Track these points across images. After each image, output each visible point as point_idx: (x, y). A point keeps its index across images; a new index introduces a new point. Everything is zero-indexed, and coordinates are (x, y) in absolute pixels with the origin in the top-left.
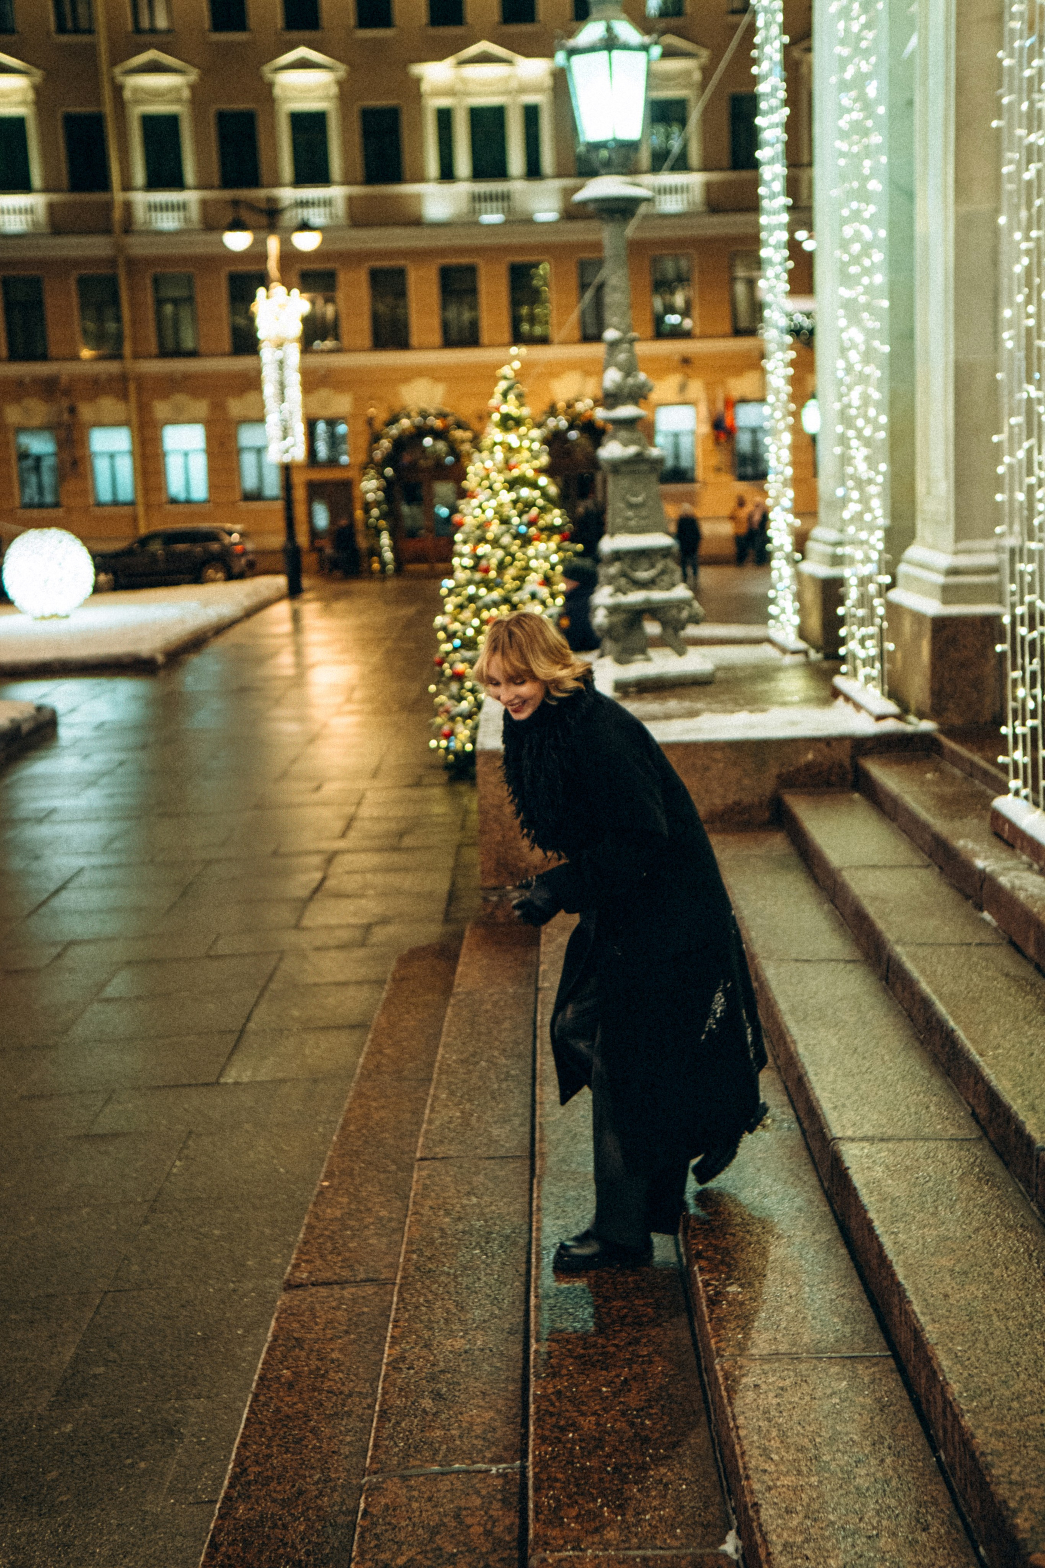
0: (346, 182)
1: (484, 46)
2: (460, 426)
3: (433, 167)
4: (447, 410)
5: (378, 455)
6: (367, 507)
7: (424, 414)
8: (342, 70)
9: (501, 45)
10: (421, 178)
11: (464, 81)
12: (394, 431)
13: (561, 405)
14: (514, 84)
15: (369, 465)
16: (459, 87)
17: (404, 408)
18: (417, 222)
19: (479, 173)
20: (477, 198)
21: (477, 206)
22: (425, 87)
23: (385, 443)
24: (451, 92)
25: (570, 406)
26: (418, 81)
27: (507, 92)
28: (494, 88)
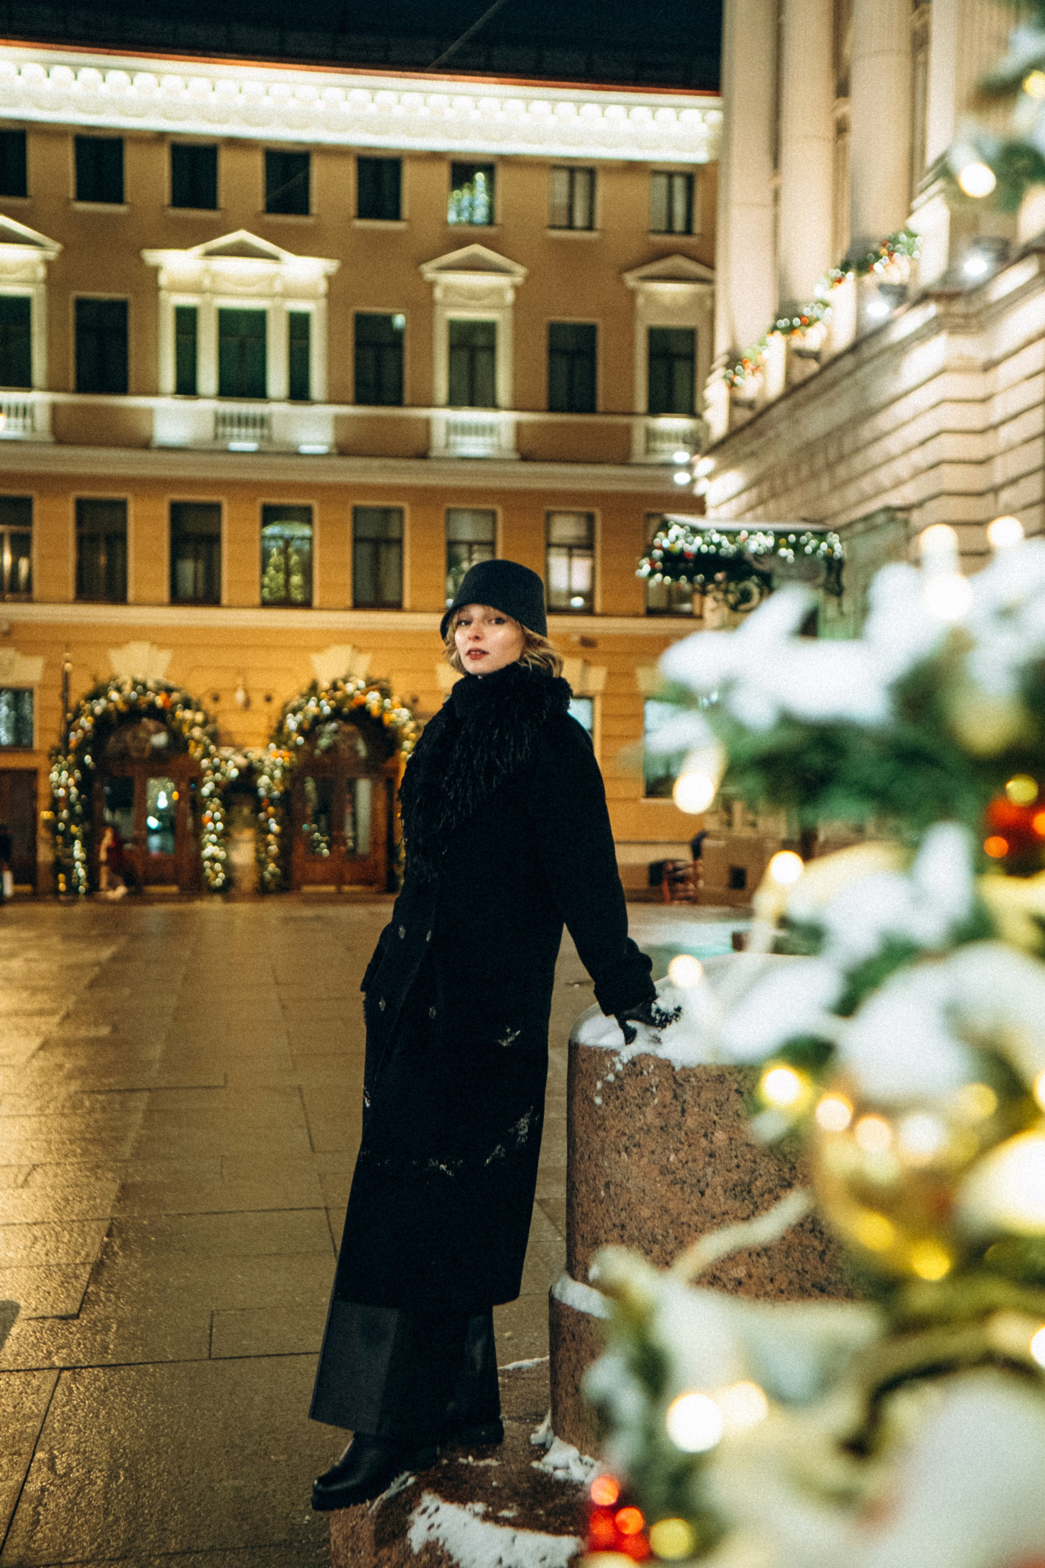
0: (51, 388)
1: (242, 235)
2: (187, 704)
3: (168, 378)
4: (172, 683)
5: (74, 737)
6: (55, 804)
7: (140, 686)
8: (53, 249)
9: (267, 238)
10: (155, 392)
11: (214, 277)
12: (99, 707)
13: (325, 684)
14: (278, 287)
15: (62, 749)
16: (207, 283)
17: (114, 678)
18: (146, 444)
19: (226, 391)
20: (222, 420)
21: (220, 429)
22: (163, 279)
23: (86, 722)
24: (198, 290)
25: (335, 687)
26: (155, 270)
27: (272, 296)
28: (254, 289)
